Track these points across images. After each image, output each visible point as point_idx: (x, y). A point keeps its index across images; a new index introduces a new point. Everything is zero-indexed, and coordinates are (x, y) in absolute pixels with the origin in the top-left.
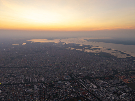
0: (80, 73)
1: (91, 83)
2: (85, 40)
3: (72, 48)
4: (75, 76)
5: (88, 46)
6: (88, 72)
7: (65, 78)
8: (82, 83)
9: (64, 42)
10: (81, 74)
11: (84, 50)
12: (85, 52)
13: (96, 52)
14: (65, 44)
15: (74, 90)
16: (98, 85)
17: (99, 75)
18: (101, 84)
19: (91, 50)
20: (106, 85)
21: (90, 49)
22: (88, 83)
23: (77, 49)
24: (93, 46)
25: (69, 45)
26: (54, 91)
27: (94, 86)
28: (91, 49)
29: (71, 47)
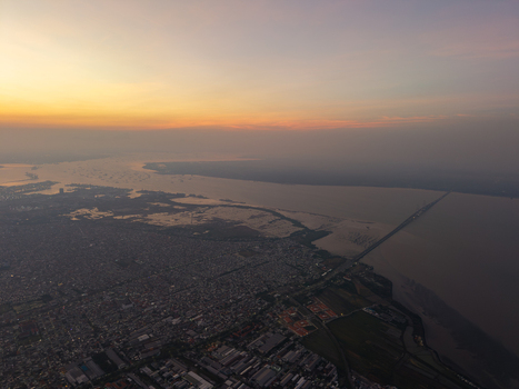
0: (141, 333)
1: (191, 374)
2: (148, 166)
3: (95, 213)
4: (121, 357)
5: (164, 197)
6: (175, 321)
7: (70, 378)
9: (51, 183)
10: (145, 337)
11: (149, 216)
12: (155, 228)
13: (195, 222)
14: (61, 190)
16: (216, 372)
17: (216, 324)
18: (228, 365)
19: (178, 215)
20: (241, 363)
21: (171, 211)
22: (176, 376)
23: (123, 214)
24: (182, 196)
25: (82, 197)
27: (203, 381)
28: (178, 211)
29: (90, 208)
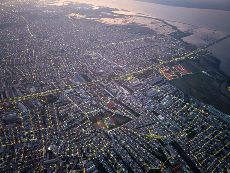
0: (100, 69)
1: (120, 87)
3: (78, 16)
4: (93, 77)
5: (109, 10)
6: (114, 67)
8: (106, 89)
10: (102, 71)
11: (102, 19)
12: (105, 25)
13: (123, 23)
14: (63, 3)
15: (94, 103)
16: (130, 88)
17: (131, 70)
18: (136, 86)
19: (115, 19)
20: (141, 86)
21: (112, 17)
22: (114, 87)
23: (91, 17)
24: (117, 10)
25: (72, 7)
26: (60, 109)
27: (125, 90)
28: (115, 17)
29: (76, 13)
